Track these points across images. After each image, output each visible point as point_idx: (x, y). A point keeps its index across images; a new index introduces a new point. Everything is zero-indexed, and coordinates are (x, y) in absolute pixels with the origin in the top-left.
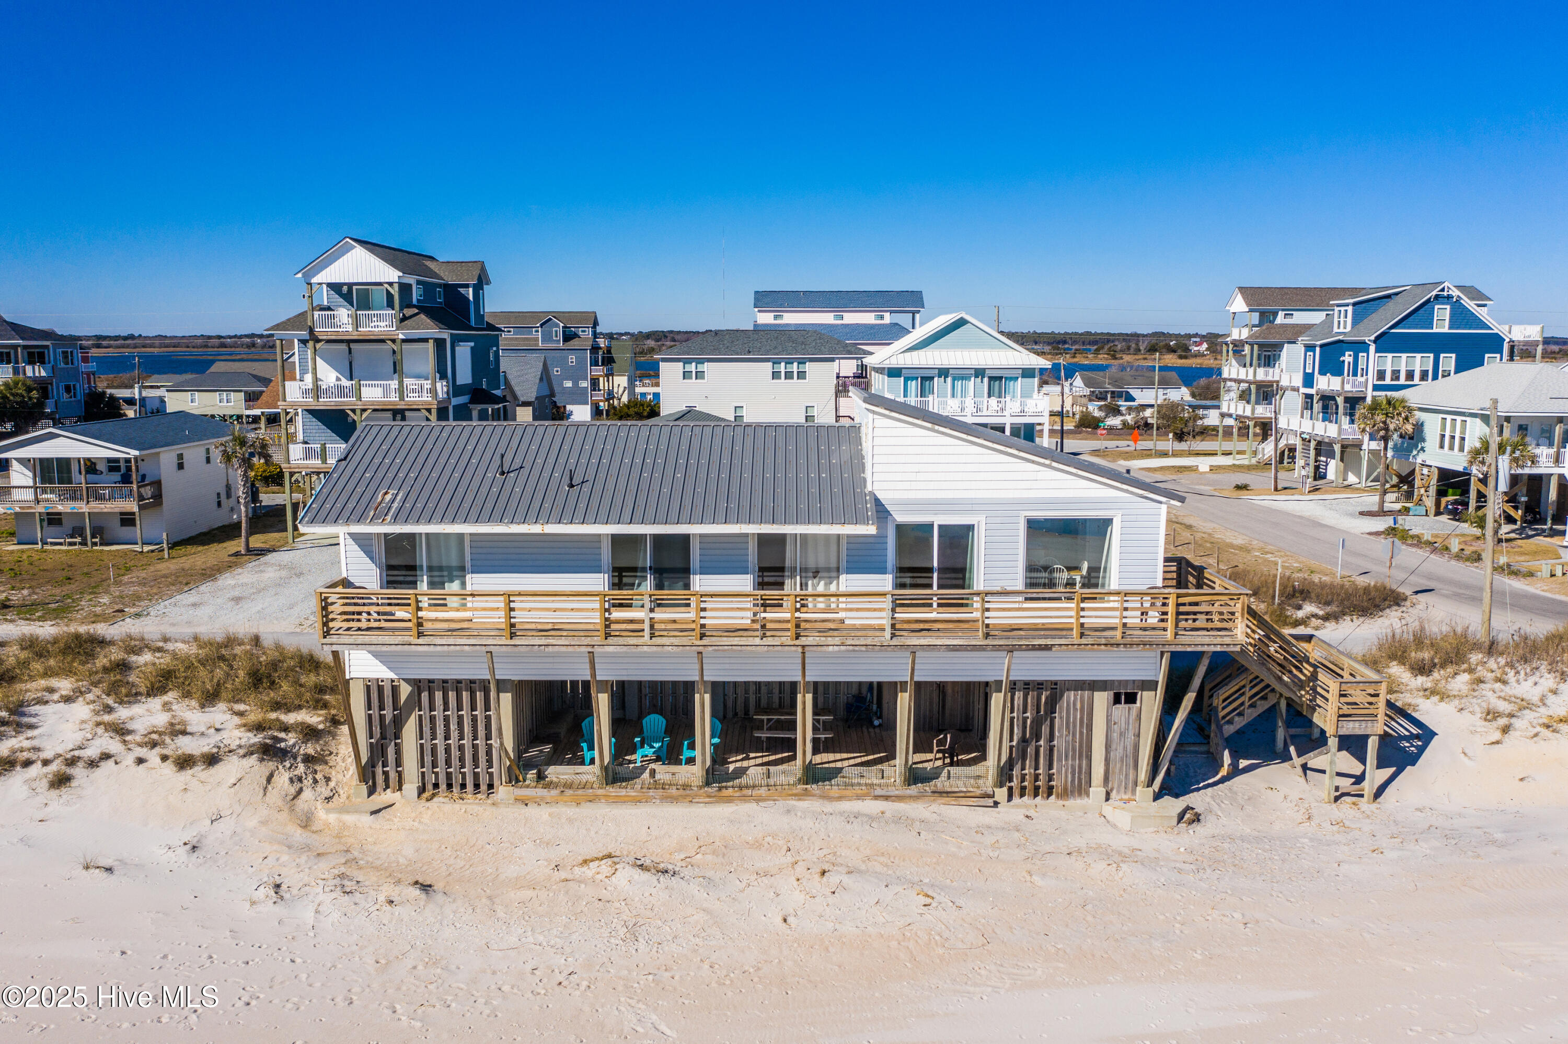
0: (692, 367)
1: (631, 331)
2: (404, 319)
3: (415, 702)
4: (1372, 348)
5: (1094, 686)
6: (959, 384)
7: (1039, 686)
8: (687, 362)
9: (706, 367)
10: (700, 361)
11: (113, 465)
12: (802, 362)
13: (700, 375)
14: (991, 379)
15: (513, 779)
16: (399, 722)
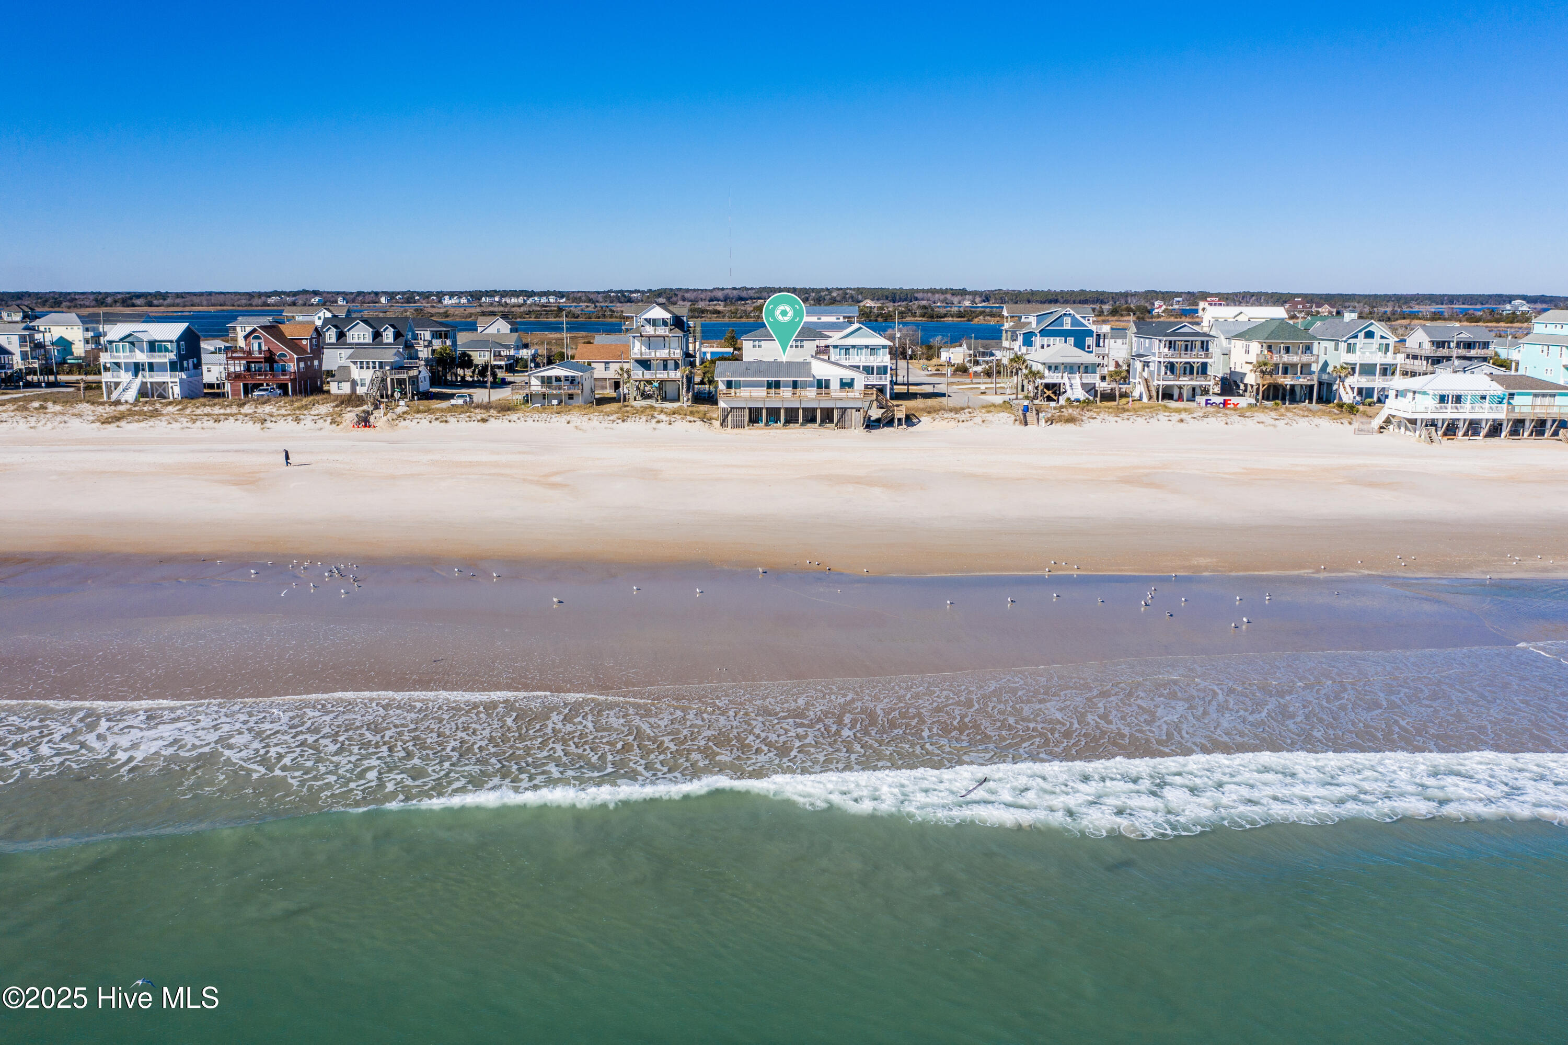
0: (757, 343)
1: (641, 289)
2: (671, 330)
3: (731, 411)
4: (1038, 335)
5: (852, 408)
6: (859, 351)
7: (842, 408)
8: (754, 341)
9: (762, 343)
10: (759, 341)
11: (567, 378)
12: (802, 341)
13: (760, 346)
14: (871, 349)
15: (748, 425)
16: (728, 415)
